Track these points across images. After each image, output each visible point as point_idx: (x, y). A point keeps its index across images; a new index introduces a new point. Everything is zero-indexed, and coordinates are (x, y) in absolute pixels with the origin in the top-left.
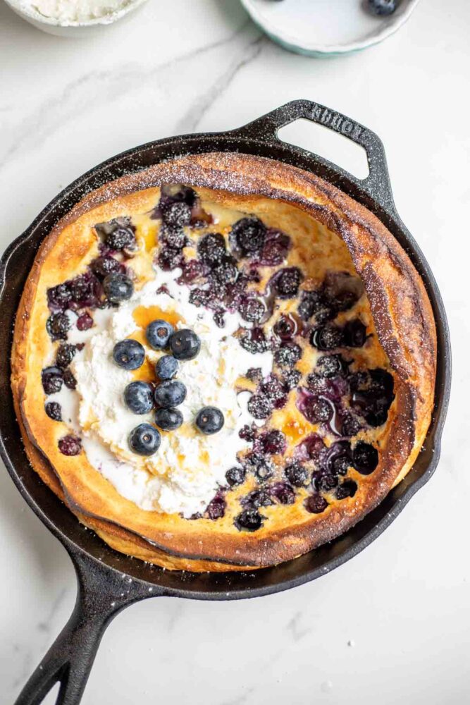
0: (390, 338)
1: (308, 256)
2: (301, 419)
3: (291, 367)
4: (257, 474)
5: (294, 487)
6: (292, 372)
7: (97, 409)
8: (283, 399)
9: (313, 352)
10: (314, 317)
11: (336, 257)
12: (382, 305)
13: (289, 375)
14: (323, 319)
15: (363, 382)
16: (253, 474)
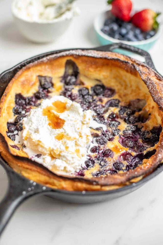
0: (158, 97)
1: (122, 95)
2: (120, 146)
3: (116, 128)
4: (100, 164)
5: (118, 171)
6: (116, 130)
7: (31, 131)
8: (112, 138)
9: (125, 124)
10: (125, 113)
11: (134, 94)
12: (154, 87)
13: (115, 131)
14: (129, 114)
15: (148, 134)
16: (98, 164)
